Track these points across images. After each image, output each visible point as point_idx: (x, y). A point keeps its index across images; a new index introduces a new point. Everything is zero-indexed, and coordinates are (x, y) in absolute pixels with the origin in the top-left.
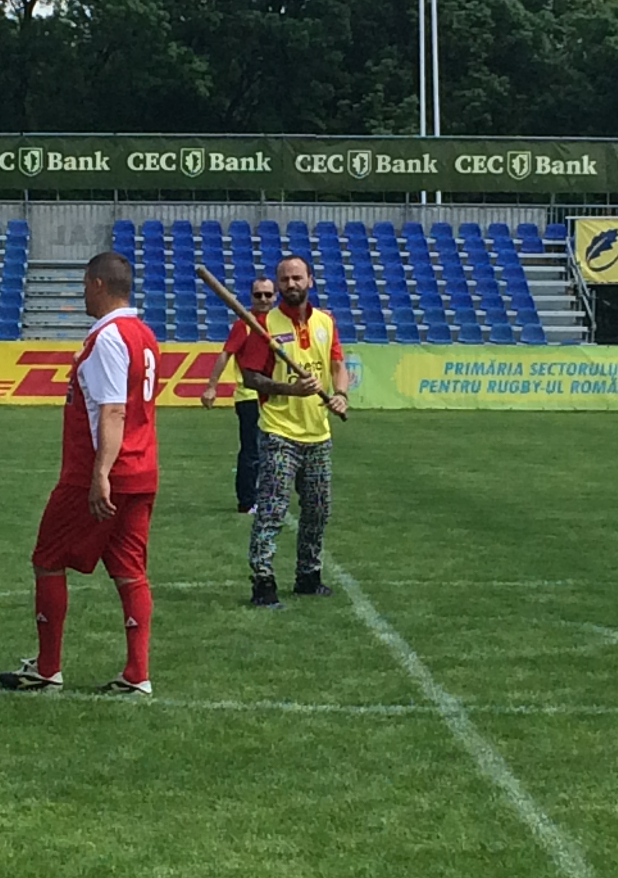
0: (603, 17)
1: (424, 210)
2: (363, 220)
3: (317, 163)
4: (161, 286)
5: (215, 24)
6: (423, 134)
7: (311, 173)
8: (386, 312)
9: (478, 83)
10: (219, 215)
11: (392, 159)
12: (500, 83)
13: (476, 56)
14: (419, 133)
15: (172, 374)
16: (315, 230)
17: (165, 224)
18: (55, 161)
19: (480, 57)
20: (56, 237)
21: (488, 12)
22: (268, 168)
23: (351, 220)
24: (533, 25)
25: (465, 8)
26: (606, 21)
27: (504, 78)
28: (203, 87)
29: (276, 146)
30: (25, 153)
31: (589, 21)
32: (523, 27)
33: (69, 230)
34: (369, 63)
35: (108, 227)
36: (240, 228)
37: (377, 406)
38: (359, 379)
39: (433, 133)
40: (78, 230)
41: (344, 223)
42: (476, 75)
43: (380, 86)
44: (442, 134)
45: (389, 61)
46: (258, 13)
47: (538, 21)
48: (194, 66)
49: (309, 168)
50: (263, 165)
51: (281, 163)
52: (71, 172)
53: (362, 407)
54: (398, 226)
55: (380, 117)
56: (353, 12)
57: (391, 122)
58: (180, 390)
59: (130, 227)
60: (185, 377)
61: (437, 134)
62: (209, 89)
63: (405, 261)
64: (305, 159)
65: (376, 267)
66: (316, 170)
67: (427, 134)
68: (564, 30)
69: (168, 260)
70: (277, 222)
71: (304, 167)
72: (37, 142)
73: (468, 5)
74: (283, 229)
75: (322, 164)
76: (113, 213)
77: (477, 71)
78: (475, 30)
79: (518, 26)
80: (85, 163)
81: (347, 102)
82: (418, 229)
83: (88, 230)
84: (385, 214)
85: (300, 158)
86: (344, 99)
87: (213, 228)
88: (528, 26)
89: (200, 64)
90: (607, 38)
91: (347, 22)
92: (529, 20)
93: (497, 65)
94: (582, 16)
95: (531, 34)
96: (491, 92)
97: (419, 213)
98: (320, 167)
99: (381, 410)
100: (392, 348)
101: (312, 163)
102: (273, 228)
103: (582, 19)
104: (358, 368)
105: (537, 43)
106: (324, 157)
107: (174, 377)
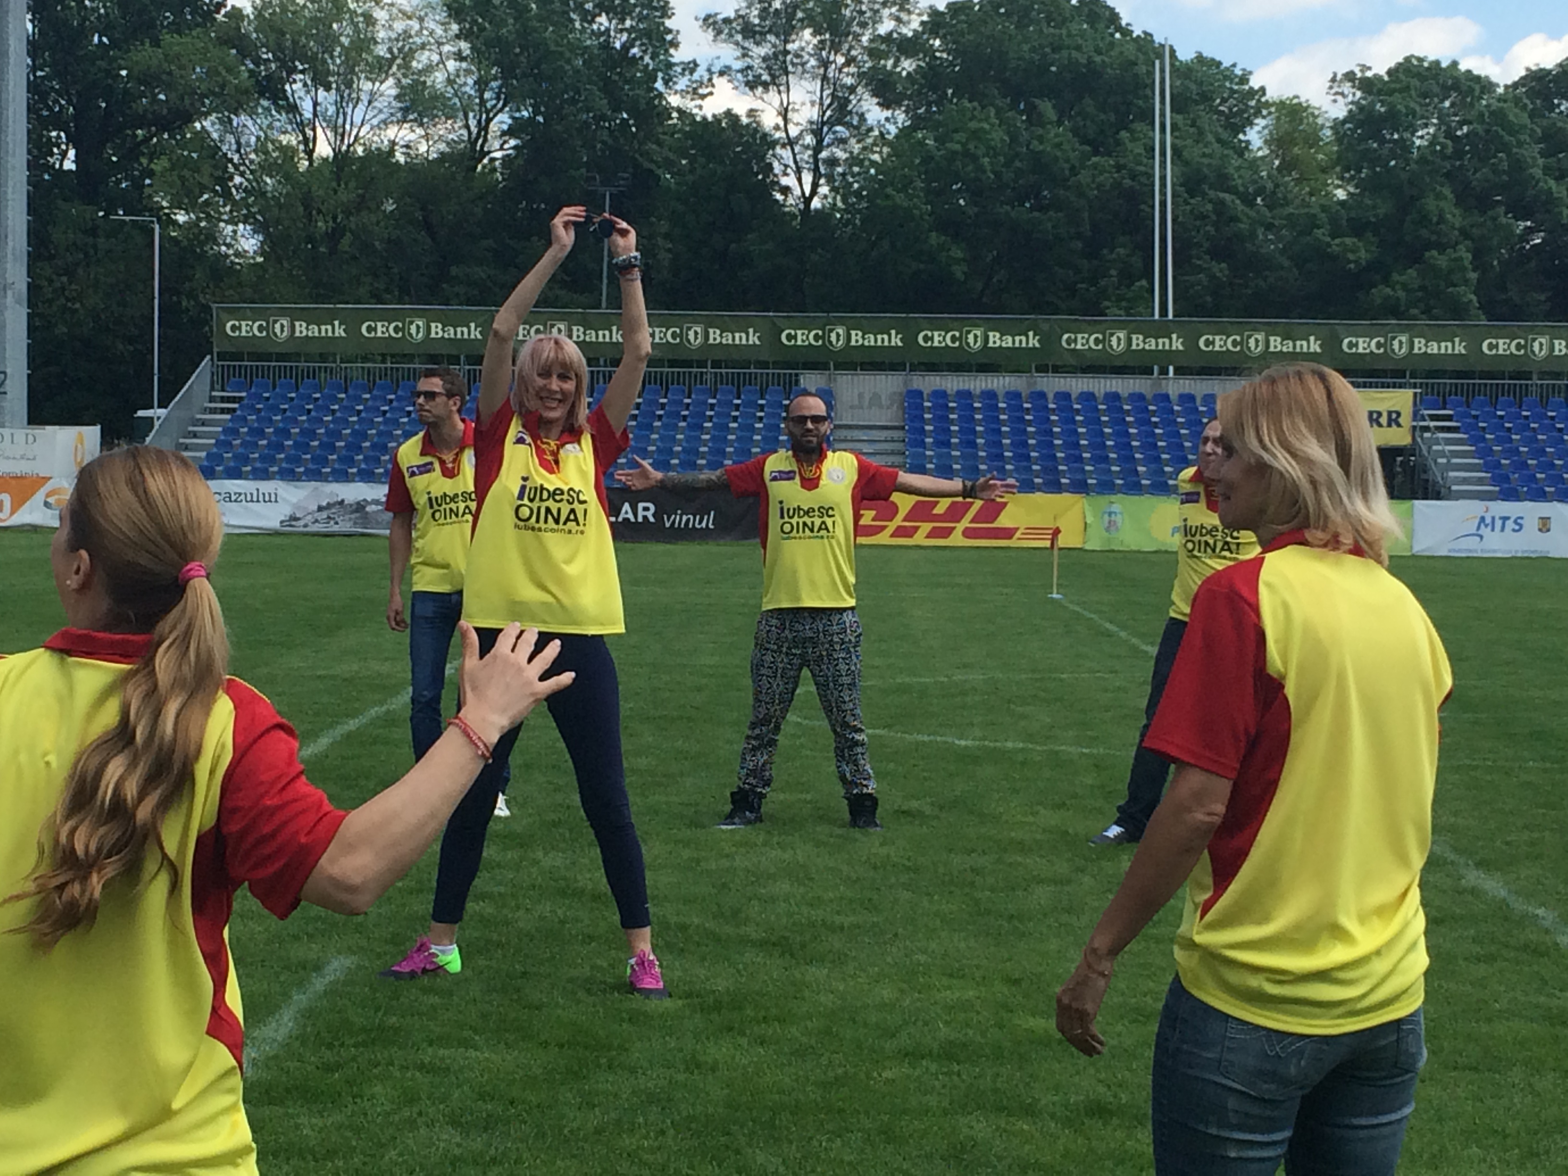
0: (1313, 211)
1: (1171, 382)
2: (1120, 391)
3: (1080, 341)
4: (948, 444)
5: (970, 218)
6: (1157, 317)
7: (1074, 350)
8: (1141, 469)
9: (1201, 269)
10: (995, 385)
11: (1145, 338)
12: (1221, 269)
13: (1199, 245)
14: (1153, 315)
15: (962, 518)
16: (1077, 398)
17: (949, 392)
18: (856, 338)
19: (1201, 246)
20: (856, 402)
21: (1209, 207)
22: (1037, 345)
23: (1108, 390)
24: (1248, 217)
25: (1189, 204)
26: (1314, 215)
27: (1223, 265)
28: (959, 271)
29: (1045, 327)
30: (831, 331)
31: (1299, 215)
32: (1241, 221)
33: (867, 397)
34: (1105, 251)
35: (901, 394)
36: (1014, 396)
37: (1134, 548)
38: (1119, 524)
39: (1166, 315)
40: (876, 398)
41: (1102, 391)
42: (1199, 262)
43: (1113, 272)
44: (1174, 316)
45: (1121, 251)
46: (1008, 208)
47: (1254, 214)
48: (951, 253)
49: (1073, 346)
50: (1033, 341)
51: (1049, 340)
52: (870, 347)
53: (1121, 549)
54: (1149, 396)
55: (1113, 299)
56: (1090, 207)
57: (1124, 304)
58: (968, 533)
59: (920, 393)
60: (972, 521)
61: (1170, 316)
62: (964, 273)
63: (1156, 426)
64: (1069, 338)
65: (1132, 431)
66: (1079, 347)
67: (1161, 315)
68: (1276, 223)
69: (952, 422)
70: (1045, 390)
71: (1069, 344)
72: (841, 322)
73: (1192, 201)
74: (1051, 396)
75: (1084, 341)
76: (905, 383)
77: (1199, 259)
78: (1198, 223)
79: (1234, 219)
80: (882, 340)
81: (1084, 286)
82: (1166, 397)
83: (883, 398)
84: (1137, 386)
85: (1066, 336)
86: (1082, 283)
87: (990, 396)
88: (1245, 219)
89: (957, 253)
90: (1315, 231)
91: (1086, 215)
92: (1247, 215)
93: (1216, 254)
94: (1292, 211)
95: (1247, 227)
96: (1213, 277)
97: (1167, 385)
98: (1083, 345)
99: (1139, 552)
100: (1147, 501)
101: (1075, 341)
102: (1042, 395)
103: (1293, 214)
104: (1119, 516)
105: (1253, 235)
106: (1086, 336)
107: (963, 520)
